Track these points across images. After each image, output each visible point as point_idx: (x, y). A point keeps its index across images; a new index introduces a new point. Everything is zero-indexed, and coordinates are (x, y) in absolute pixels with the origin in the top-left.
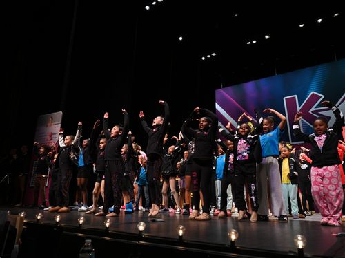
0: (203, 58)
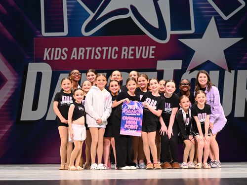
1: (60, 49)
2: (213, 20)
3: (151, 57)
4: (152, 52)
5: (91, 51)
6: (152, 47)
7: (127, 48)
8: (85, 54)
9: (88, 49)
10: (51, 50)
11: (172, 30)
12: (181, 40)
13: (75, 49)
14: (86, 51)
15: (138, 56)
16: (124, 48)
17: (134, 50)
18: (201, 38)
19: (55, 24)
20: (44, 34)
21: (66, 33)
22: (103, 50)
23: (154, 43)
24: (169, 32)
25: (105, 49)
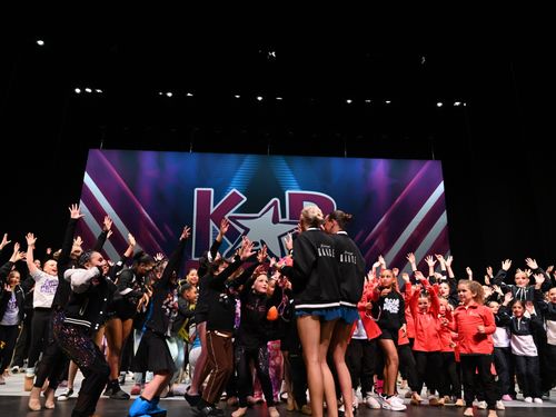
0: (78, 91)
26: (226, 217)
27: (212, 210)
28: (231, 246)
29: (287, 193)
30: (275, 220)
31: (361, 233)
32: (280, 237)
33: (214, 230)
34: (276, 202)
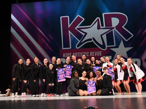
1: (69, 53)
2: (122, 41)
3: (100, 55)
4: (100, 53)
5: (79, 54)
6: (100, 52)
7: (92, 52)
8: (77, 55)
9: (78, 53)
10: (65, 54)
11: (107, 45)
12: (111, 49)
13: (74, 53)
14: (78, 54)
15: (96, 55)
16: (91, 52)
17: (94, 53)
18: (118, 48)
19: (67, 45)
20: (63, 48)
21: (70, 48)
22: (83, 53)
23: (101, 50)
24: (107, 46)
25: (84, 53)
26: (76, 28)
27: (69, 26)
28: (79, 41)
29: (103, 14)
30: (99, 28)
31: (140, 30)
32: (101, 36)
33: (71, 35)
34: (98, 19)
